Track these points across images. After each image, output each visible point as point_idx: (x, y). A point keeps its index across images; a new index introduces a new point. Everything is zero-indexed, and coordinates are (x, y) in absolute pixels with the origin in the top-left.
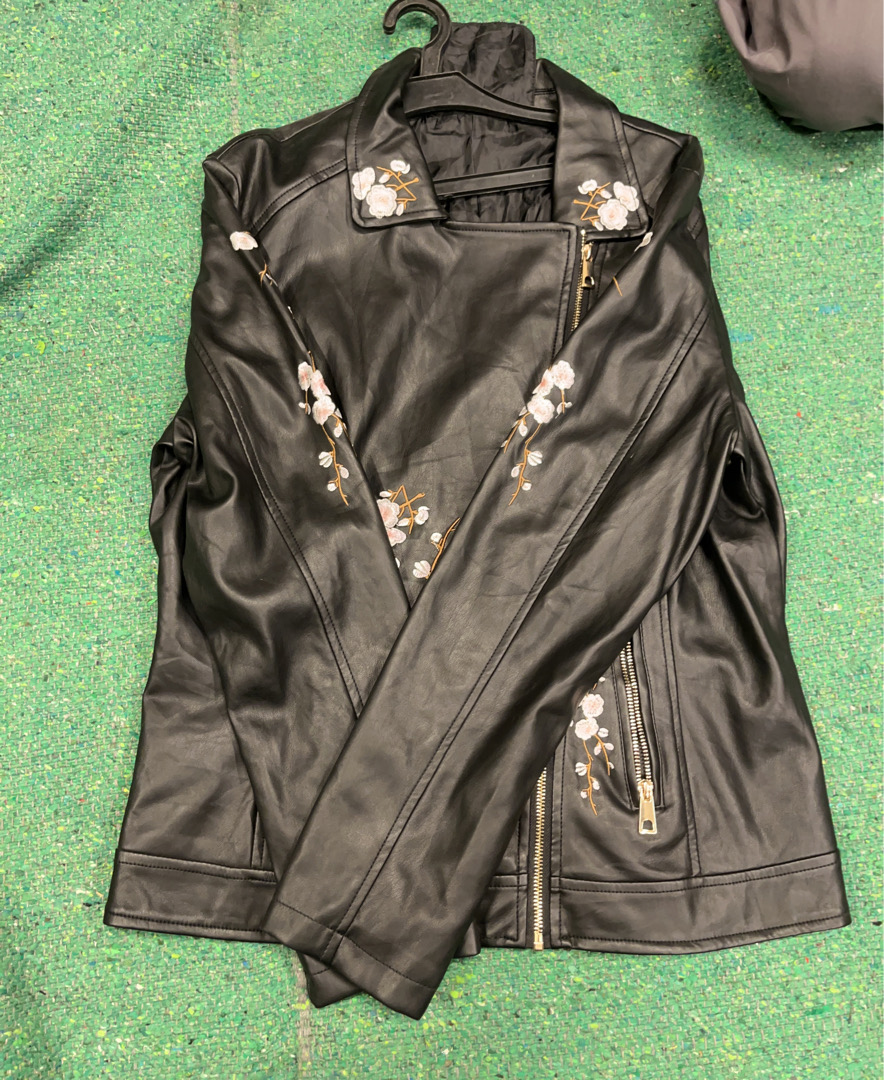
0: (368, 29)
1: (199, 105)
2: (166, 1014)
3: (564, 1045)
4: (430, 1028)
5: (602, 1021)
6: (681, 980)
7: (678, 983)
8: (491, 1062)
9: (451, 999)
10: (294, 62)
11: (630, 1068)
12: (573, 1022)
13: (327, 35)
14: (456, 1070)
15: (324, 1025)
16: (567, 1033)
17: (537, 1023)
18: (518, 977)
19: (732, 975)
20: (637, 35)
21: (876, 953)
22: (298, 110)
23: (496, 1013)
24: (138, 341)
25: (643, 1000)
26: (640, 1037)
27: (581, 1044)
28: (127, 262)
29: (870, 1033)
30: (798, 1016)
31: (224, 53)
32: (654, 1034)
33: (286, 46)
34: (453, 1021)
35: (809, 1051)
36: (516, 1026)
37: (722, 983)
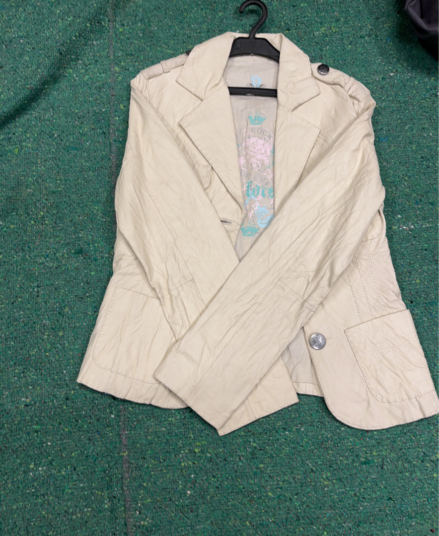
0: (174, 9)
1: (95, 43)
2: (62, 456)
3: (248, 474)
4: (185, 465)
5: (265, 464)
6: (302, 446)
7: (301, 447)
8: (213, 481)
9: (195, 452)
10: (139, 24)
11: (278, 486)
12: (252, 464)
13: (155, 12)
14: (197, 485)
15: (135, 463)
16: (249, 469)
17: (235, 463)
18: (226, 443)
19: (326, 445)
20: (298, 14)
21: (394, 436)
22: (140, 46)
23: (216, 459)
24: (62, 150)
25: (285, 455)
26: (283, 472)
27: (255, 474)
28: (59, 114)
29: (392, 474)
30: (357, 465)
31: (107, 19)
32: (290, 471)
33: (136, 17)
34: (196, 462)
35: (362, 481)
36: (225, 465)
37: (322, 448)
